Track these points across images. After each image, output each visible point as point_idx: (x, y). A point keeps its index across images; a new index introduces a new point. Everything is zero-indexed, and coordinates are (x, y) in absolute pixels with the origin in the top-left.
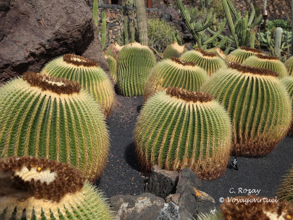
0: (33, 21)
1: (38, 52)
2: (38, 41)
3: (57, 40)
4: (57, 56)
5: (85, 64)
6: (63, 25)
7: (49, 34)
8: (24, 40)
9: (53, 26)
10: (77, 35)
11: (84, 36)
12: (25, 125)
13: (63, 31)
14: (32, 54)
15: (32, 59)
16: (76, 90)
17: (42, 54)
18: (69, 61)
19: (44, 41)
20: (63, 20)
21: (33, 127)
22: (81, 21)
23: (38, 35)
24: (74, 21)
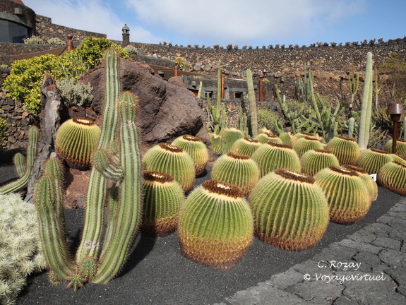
0: (170, 117)
1: (171, 133)
2: (172, 127)
3: (181, 127)
4: (181, 135)
5: (193, 140)
6: (185, 119)
7: (177, 124)
8: (165, 127)
9: (180, 120)
10: (192, 124)
11: (196, 125)
12: (158, 164)
13: (185, 122)
14: (169, 134)
15: (168, 137)
16: (181, 151)
17: (173, 134)
18: (185, 138)
19: (174, 128)
20: (185, 117)
21: (161, 165)
22: (194, 117)
23: (172, 125)
24: (191, 117)
